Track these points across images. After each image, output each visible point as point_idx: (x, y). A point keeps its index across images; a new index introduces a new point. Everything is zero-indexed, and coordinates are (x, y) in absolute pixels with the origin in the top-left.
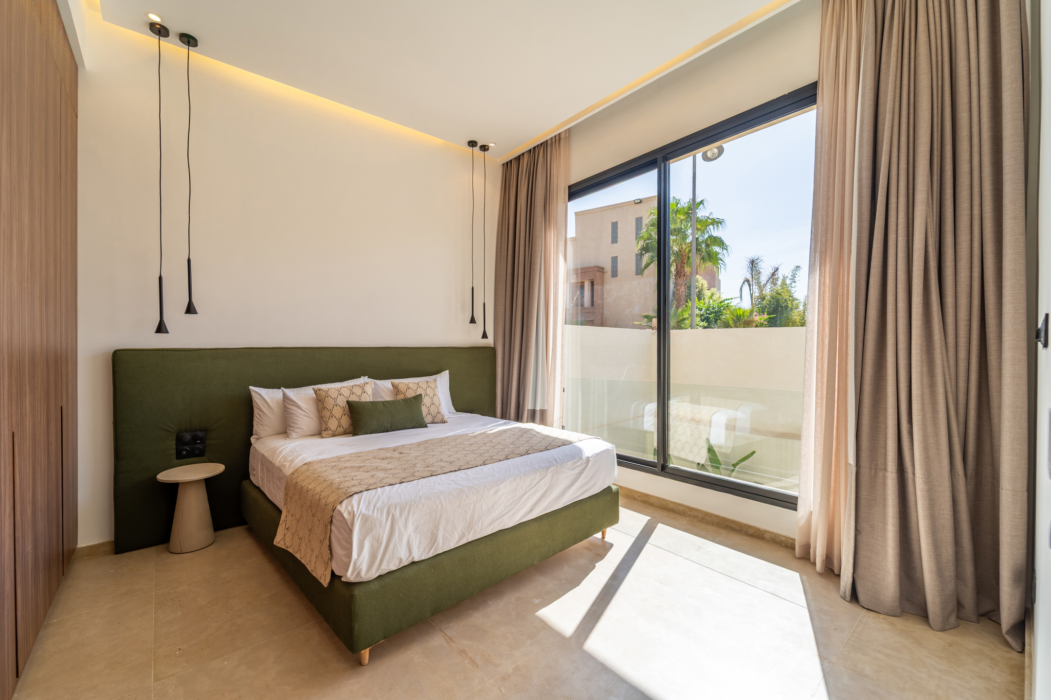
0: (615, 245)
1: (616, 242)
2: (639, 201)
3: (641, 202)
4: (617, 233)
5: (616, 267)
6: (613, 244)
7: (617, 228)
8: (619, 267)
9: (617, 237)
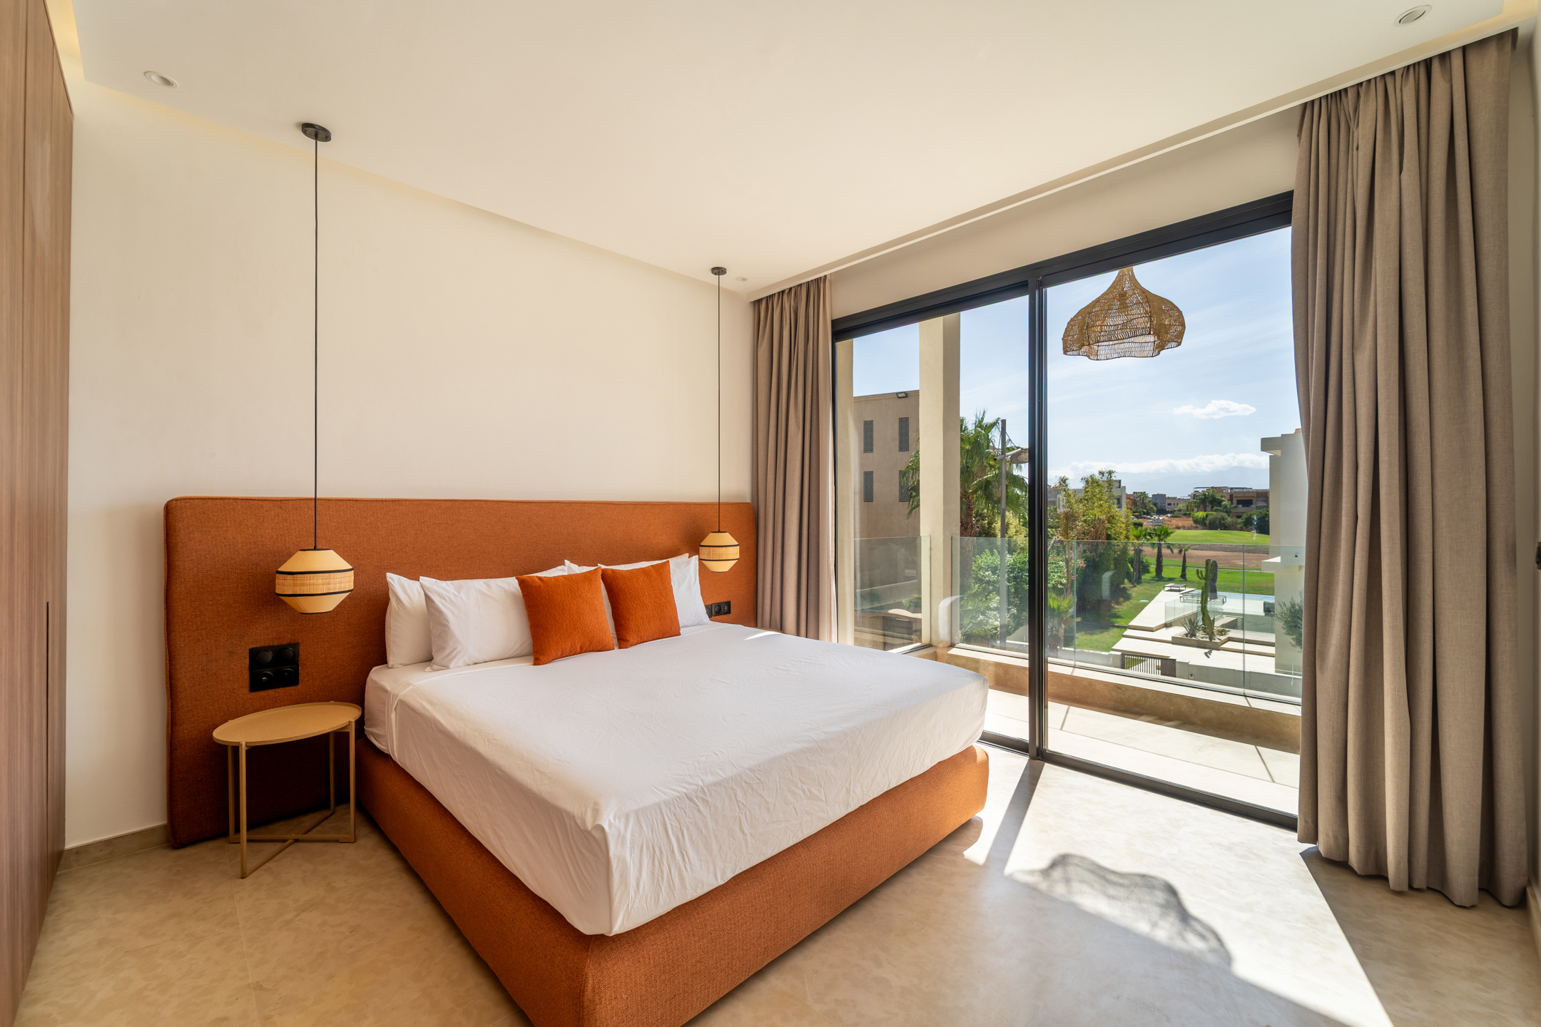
0: (870, 455)
1: (871, 450)
2: (904, 395)
3: (906, 397)
4: (871, 437)
5: (872, 487)
6: (866, 454)
7: (872, 430)
8: (874, 488)
9: (872, 444)
